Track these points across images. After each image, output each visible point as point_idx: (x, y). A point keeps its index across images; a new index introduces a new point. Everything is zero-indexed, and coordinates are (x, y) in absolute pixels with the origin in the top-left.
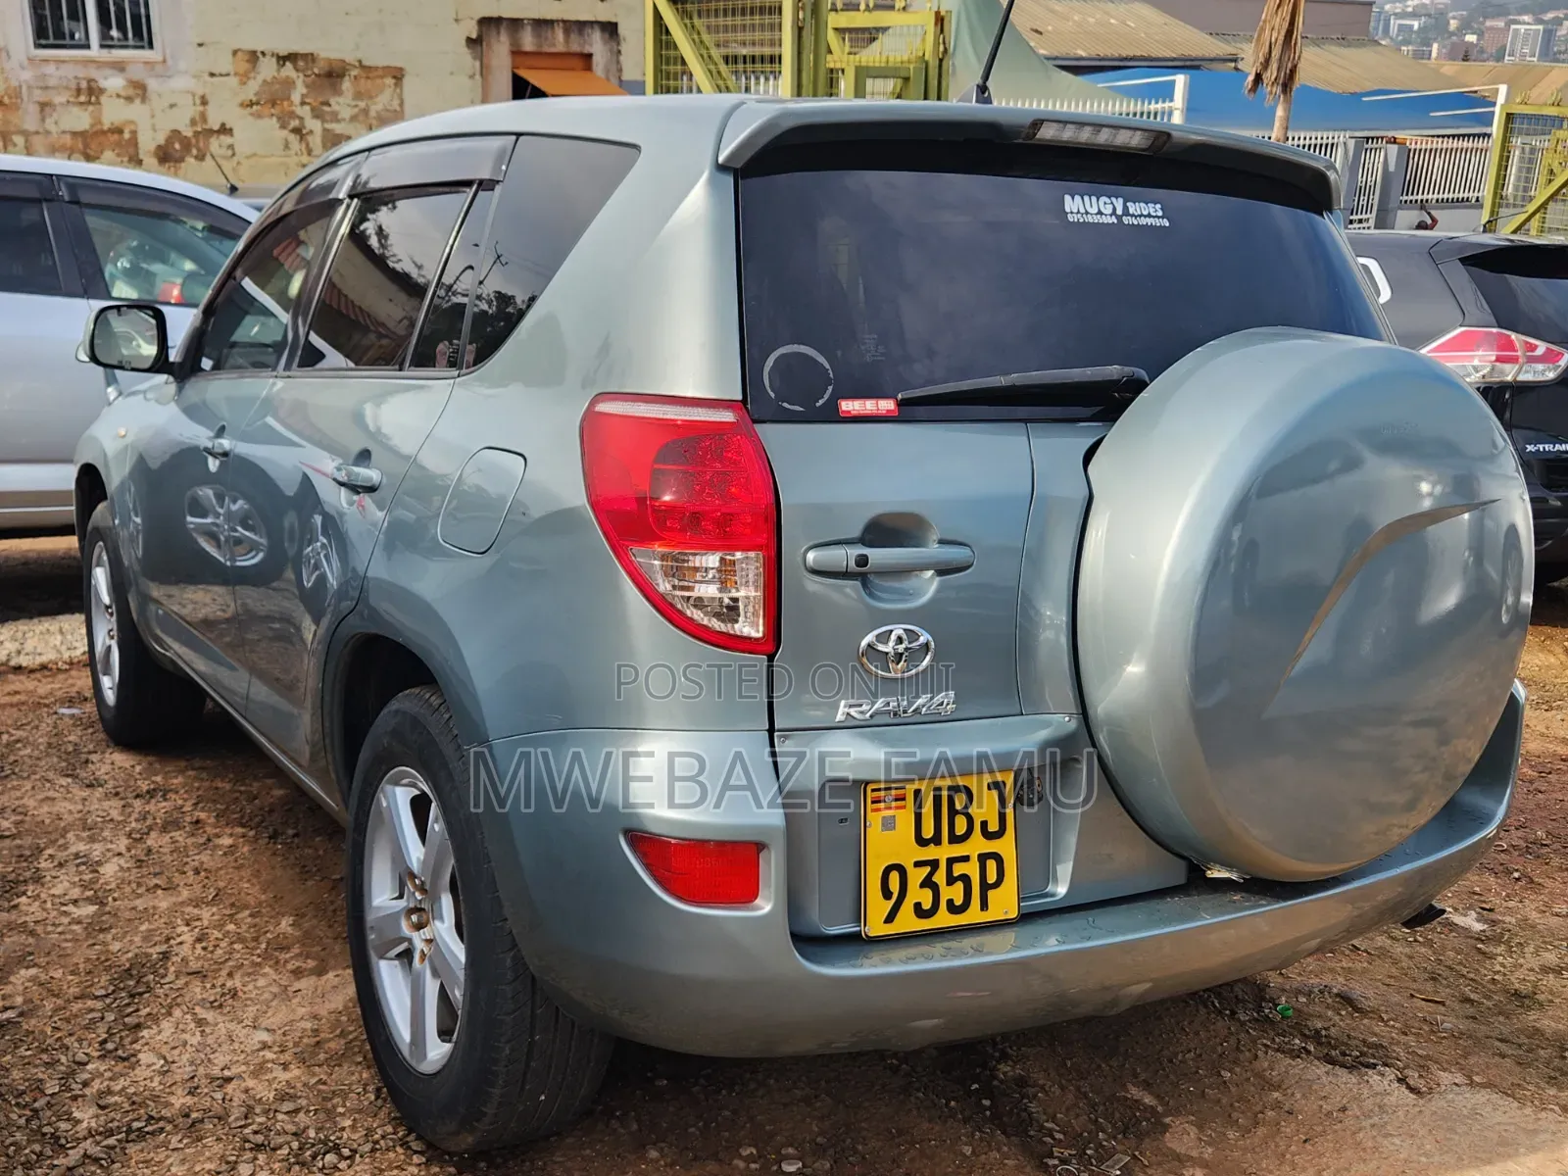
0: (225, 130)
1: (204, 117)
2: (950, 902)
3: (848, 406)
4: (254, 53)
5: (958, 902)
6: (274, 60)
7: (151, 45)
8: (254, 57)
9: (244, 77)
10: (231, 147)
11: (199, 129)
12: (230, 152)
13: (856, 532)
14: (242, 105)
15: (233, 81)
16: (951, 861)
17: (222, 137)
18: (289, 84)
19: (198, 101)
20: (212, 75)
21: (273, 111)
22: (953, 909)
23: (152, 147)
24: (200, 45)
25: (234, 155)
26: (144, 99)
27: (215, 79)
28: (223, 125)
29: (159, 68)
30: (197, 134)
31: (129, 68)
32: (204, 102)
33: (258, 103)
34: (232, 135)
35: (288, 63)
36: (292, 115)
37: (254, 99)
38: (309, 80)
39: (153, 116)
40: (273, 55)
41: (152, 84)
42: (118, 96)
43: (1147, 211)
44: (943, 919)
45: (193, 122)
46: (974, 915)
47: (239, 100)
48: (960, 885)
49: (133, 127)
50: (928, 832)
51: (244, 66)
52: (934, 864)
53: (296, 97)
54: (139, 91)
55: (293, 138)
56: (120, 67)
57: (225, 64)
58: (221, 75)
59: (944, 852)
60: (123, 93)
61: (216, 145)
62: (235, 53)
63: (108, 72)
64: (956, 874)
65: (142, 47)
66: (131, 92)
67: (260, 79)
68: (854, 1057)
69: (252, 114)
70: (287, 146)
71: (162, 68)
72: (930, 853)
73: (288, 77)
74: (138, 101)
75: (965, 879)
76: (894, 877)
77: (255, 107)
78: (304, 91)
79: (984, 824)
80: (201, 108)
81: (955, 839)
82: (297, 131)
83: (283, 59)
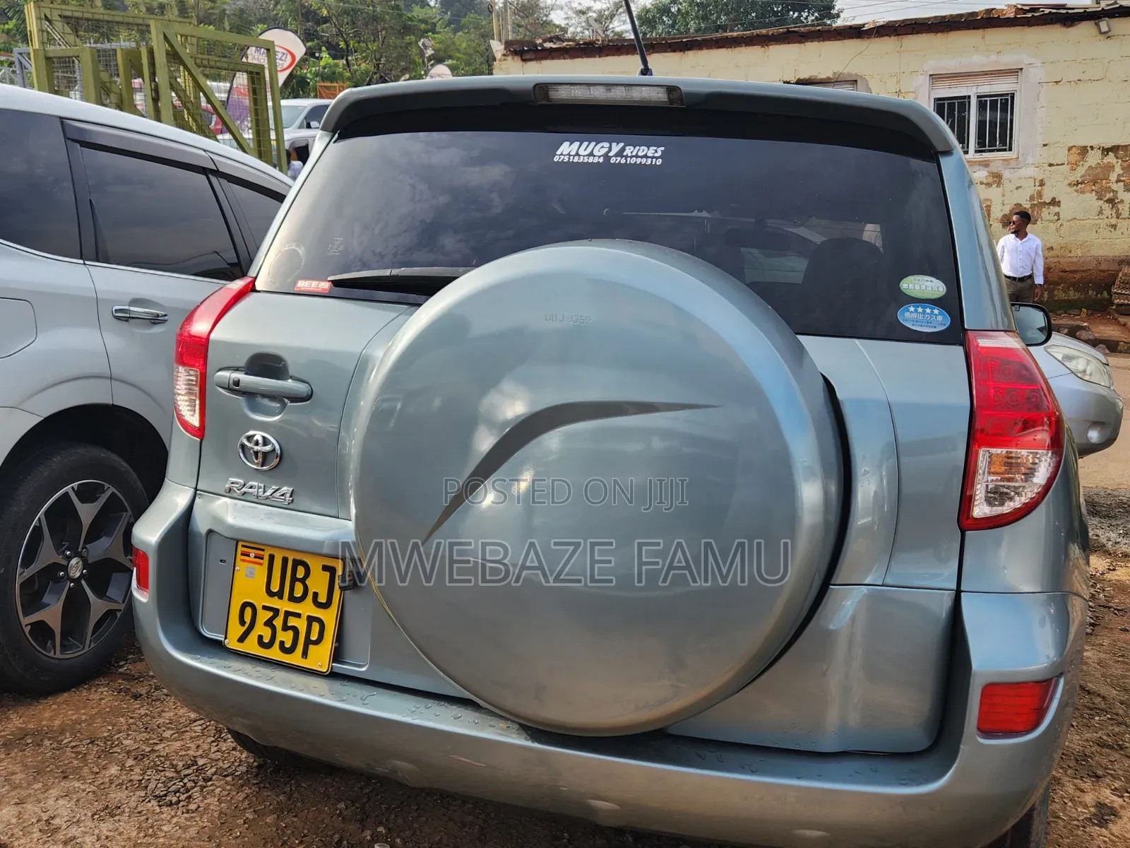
0: (1055, 202)
1: (1040, 195)
2: (282, 643)
4: (1085, 148)
5: (288, 645)
6: (1100, 152)
7: (1010, 149)
8: (1084, 151)
9: (1074, 166)
10: (1058, 214)
11: (1035, 202)
12: (1056, 217)
14: (1070, 185)
15: (1066, 168)
16: (288, 614)
17: (1051, 207)
18: (1110, 167)
19: (1037, 184)
20: (1051, 165)
21: (1093, 187)
22: (283, 648)
23: (1000, 215)
24: (1045, 145)
25: (1058, 219)
26: (999, 184)
27: (1053, 168)
28: (1054, 199)
29: (1013, 164)
30: (1033, 206)
31: (992, 164)
32: (1042, 184)
33: (1081, 183)
34: (1059, 206)
35: (1110, 153)
36: (1109, 190)
37: (1080, 180)
38: (1125, 164)
39: (1004, 196)
40: (1099, 148)
41: (1006, 174)
42: (982, 183)
43: (646, 153)
44: (275, 653)
45: (1032, 198)
46: (295, 659)
47: (1068, 182)
48: (291, 633)
49: (989, 203)
50: (275, 588)
51: (1074, 157)
52: (276, 612)
53: (1113, 177)
54: (997, 178)
55: (1107, 207)
56: (985, 164)
57: (1062, 156)
58: (1057, 165)
59: (284, 605)
60: (985, 182)
61: (1046, 213)
62: (1070, 149)
63: (977, 168)
64: (289, 624)
65: (1005, 150)
66: (990, 180)
67: (1087, 165)
69: (1077, 191)
70: (1101, 212)
71: (1016, 164)
72: (275, 603)
73: (1109, 162)
74: (995, 186)
75: (296, 630)
76: (248, 611)
77: (1079, 185)
78: (1121, 172)
79: (316, 595)
80: (1040, 188)
81: (292, 599)
82: (1110, 201)
83: (1106, 151)
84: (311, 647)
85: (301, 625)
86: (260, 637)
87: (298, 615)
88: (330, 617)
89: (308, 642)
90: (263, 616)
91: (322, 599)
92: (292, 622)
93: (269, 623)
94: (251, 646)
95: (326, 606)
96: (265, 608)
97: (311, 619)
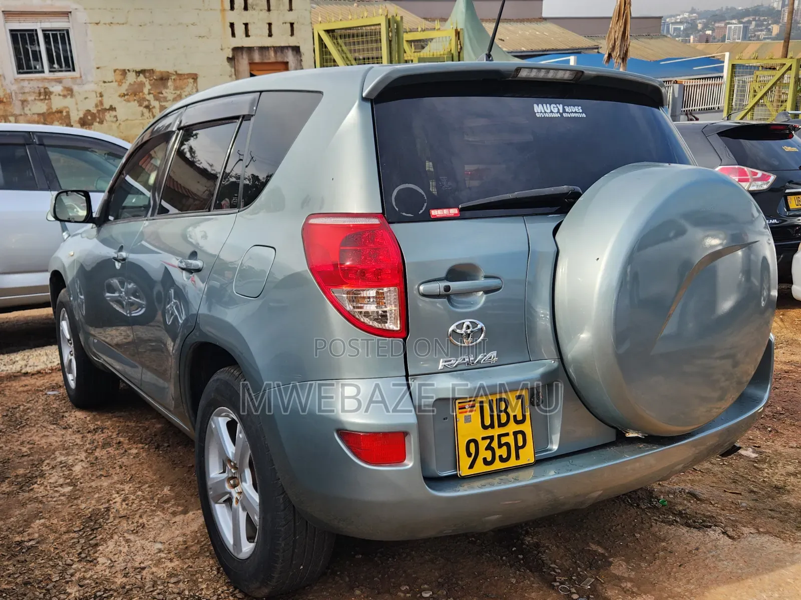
0: (112, 108)
1: (101, 103)
2: (501, 457)
3: (434, 213)
4: (124, 70)
5: (505, 456)
6: (134, 73)
7: (74, 70)
8: (124, 72)
9: (120, 83)
10: (116, 116)
11: (100, 109)
12: (115, 119)
13: (443, 274)
14: (120, 96)
15: (115, 84)
16: (500, 436)
17: (111, 112)
18: (142, 84)
19: (98, 96)
20: (105, 82)
21: (135, 98)
22: (502, 460)
23: (77, 119)
24: (98, 68)
25: (117, 120)
26: (72, 95)
27: (106, 84)
28: (111, 106)
29: (78, 81)
30: (98, 111)
31: (64, 81)
32: (101, 96)
33: (127, 95)
34: (116, 111)
35: (141, 75)
36: (144, 99)
37: (126, 93)
38: (152, 82)
39: (77, 104)
40: (133, 71)
41: (76, 88)
42: (59, 95)
43: (575, 110)
44: (498, 465)
45: (97, 106)
46: (513, 462)
47: (118, 94)
48: (505, 448)
49: (67, 110)
50: (488, 422)
51: (119, 77)
52: (491, 438)
53: (146, 91)
54: (69, 92)
55: (146, 111)
56: (59, 81)
57: (110, 76)
58: (109, 82)
59: (496, 432)
60: (62, 94)
61: (108, 116)
62: (115, 71)
63: (54, 83)
64: (502, 443)
65: (70, 71)
66: (65, 93)
67: (128, 83)
68: (453, 537)
69: (125, 100)
70: (143, 115)
71: (80, 81)
72: (490, 432)
73: (141, 81)
74: (69, 97)
75: (507, 445)
76: (472, 445)
77: (126, 97)
78: (150, 87)
79: (515, 416)
80: (100, 99)
81: (501, 425)
82: (147, 107)
83: (138, 73)
84: (521, 451)
85: (510, 439)
86: (485, 459)
87: (507, 434)
88: (526, 427)
89: (518, 448)
90: (483, 444)
91: (520, 418)
92: (504, 440)
93: (489, 448)
94: (480, 468)
95: (523, 421)
96: (483, 439)
97: (515, 434)
